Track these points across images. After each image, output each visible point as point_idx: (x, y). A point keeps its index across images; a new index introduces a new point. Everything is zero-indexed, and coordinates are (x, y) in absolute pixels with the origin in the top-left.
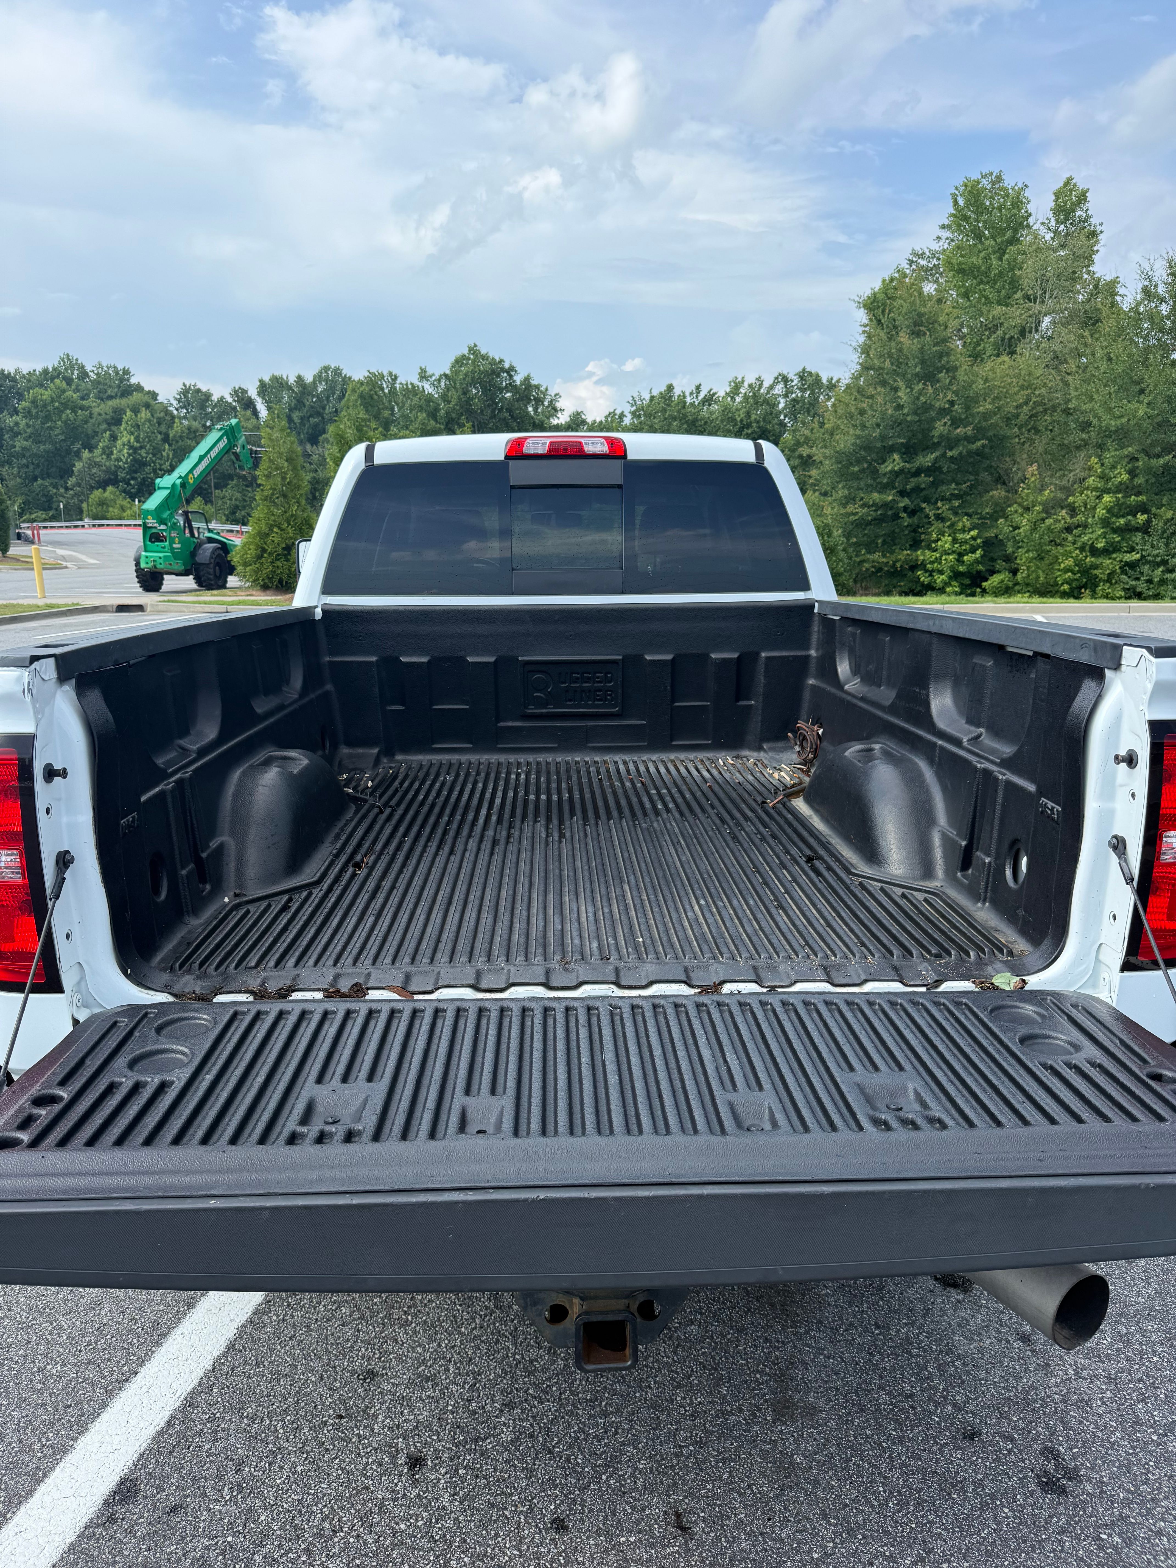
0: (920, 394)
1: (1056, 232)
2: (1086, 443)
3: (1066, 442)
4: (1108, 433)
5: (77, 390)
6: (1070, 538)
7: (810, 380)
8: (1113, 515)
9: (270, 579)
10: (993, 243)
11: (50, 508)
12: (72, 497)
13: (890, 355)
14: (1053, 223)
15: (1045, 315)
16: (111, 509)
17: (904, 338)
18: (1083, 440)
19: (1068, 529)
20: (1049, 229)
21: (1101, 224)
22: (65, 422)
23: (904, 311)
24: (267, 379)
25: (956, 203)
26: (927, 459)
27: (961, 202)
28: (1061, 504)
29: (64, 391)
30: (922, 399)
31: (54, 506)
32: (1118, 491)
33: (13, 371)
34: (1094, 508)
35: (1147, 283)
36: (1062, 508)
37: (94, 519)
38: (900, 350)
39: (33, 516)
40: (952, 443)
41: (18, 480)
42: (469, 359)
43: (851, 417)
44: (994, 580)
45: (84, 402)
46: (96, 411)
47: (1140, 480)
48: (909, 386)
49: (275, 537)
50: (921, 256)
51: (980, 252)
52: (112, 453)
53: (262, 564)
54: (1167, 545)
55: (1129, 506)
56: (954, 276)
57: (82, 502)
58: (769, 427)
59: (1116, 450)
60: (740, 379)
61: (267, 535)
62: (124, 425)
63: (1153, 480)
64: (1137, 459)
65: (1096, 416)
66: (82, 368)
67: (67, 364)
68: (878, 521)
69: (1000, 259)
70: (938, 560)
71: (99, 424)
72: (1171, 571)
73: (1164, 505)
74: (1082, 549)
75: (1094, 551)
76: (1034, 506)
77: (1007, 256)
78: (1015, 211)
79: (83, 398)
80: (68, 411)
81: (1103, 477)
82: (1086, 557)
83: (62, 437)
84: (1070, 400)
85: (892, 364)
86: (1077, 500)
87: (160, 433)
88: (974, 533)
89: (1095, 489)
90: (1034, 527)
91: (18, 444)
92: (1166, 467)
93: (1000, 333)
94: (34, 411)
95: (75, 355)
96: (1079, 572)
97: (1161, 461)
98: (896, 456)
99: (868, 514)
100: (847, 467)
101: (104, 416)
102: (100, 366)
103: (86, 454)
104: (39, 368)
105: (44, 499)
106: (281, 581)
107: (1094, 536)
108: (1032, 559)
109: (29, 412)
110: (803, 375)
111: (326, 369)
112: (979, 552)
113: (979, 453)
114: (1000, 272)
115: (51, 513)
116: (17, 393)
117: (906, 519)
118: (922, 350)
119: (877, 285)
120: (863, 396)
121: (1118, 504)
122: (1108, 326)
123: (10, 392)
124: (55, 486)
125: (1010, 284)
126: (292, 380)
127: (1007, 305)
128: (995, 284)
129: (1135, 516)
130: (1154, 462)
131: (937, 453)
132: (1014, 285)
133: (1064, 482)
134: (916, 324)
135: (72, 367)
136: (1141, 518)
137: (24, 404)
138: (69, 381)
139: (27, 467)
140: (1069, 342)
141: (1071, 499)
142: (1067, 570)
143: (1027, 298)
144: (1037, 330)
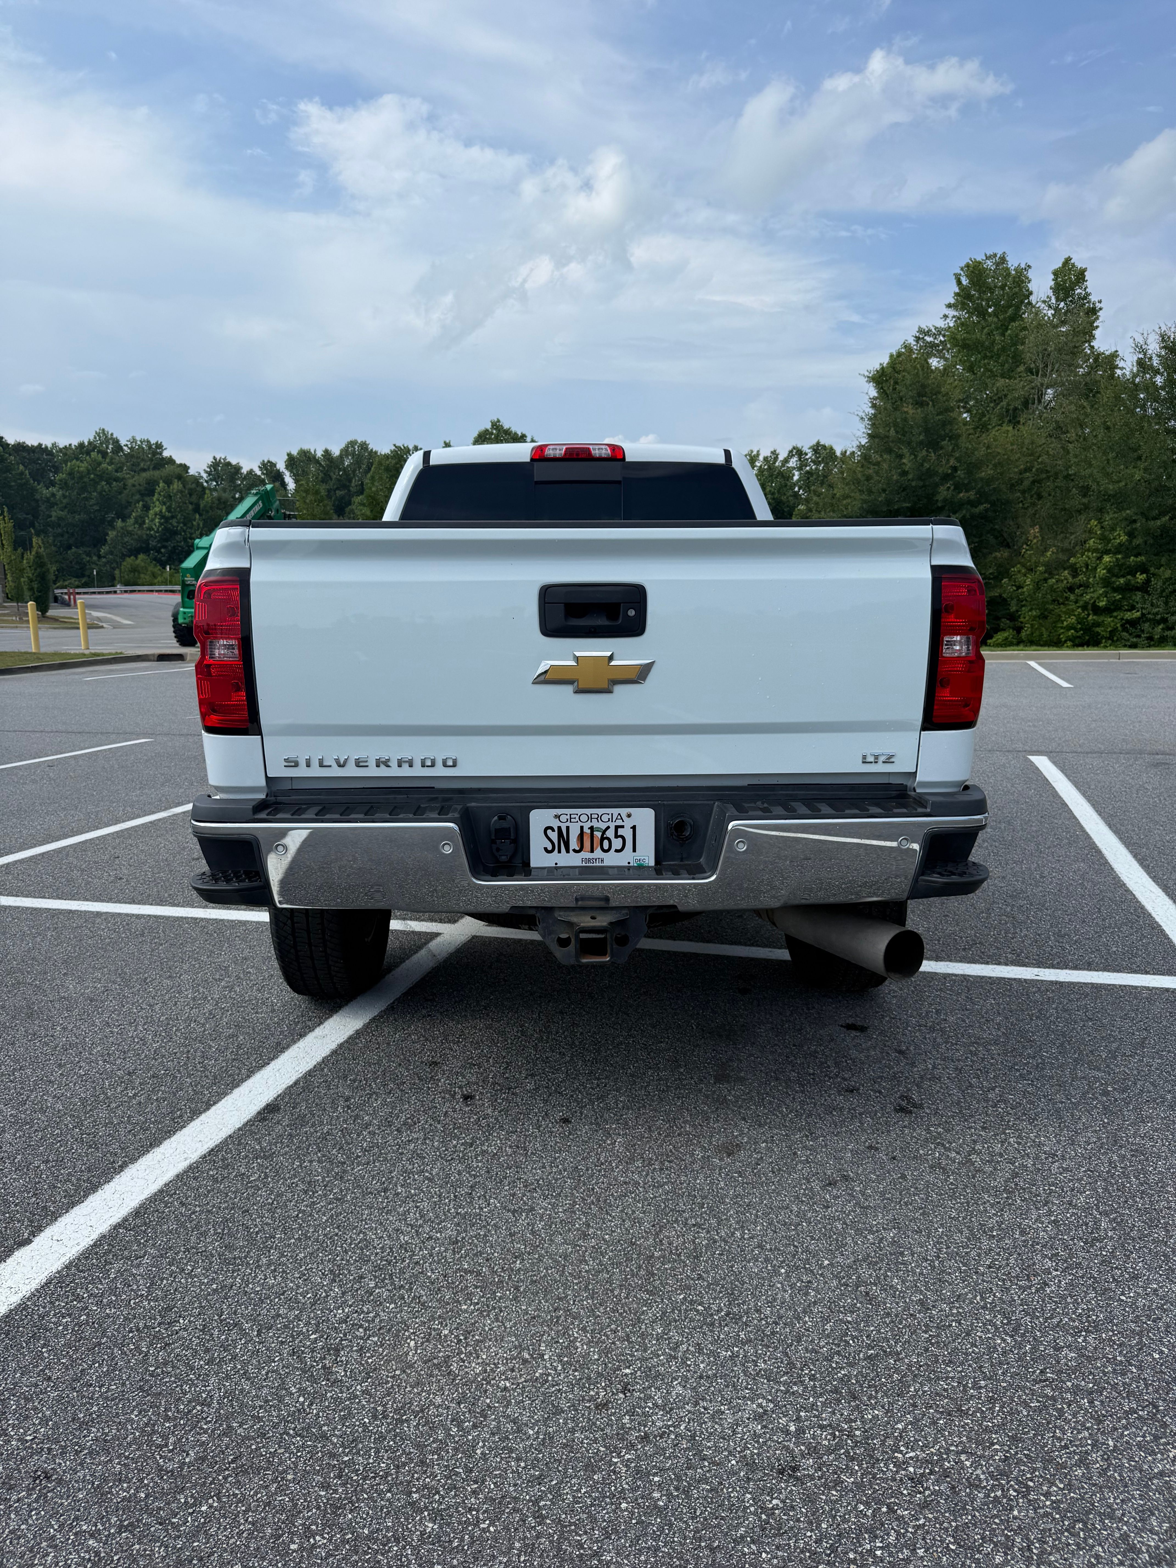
0: (924, 461)
1: (1057, 309)
2: (1086, 507)
3: (1067, 506)
4: (1108, 498)
5: (111, 463)
6: (1072, 597)
7: (824, 453)
8: (1114, 575)
10: (995, 319)
11: (83, 576)
12: (105, 564)
13: (896, 425)
14: (1053, 301)
15: (1047, 388)
16: (142, 576)
17: (909, 409)
18: (1084, 504)
19: (1071, 589)
20: (1050, 307)
21: (1100, 302)
22: (100, 493)
23: (908, 382)
24: (295, 452)
25: (959, 282)
27: (965, 281)
28: (1062, 565)
29: (100, 464)
30: (927, 465)
31: (87, 573)
32: (1118, 552)
33: (49, 446)
34: (1095, 569)
35: (1141, 356)
36: (1065, 569)
37: (126, 585)
38: (905, 420)
39: (66, 583)
41: (54, 548)
42: (492, 434)
43: (858, 483)
45: (118, 474)
46: (130, 482)
47: (1138, 541)
48: (913, 453)
50: (928, 333)
51: (983, 328)
52: (144, 522)
54: (1166, 603)
55: (1129, 567)
56: (959, 352)
57: (114, 569)
58: (784, 498)
59: (1115, 512)
60: (755, 453)
62: (156, 495)
63: (1151, 541)
64: (1135, 521)
65: (1094, 480)
66: (116, 442)
67: (103, 438)
69: (1003, 335)
71: (133, 495)
72: (1171, 629)
73: (1162, 565)
76: (1036, 567)
77: (1009, 332)
78: (1017, 290)
79: (117, 471)
80: (104, 483)
81: (1104, 539)
83: (96, 508)
84: (1070, 467)
85: (897, 432)
86: (1078, 560)
87: (191, 503)
89: (1096, 550)
90: (1037, 586)
91: (54, 514)
92: (1164, 528)
93: (1004, 403)
94: (70, 483)
95: (110, 429)
96: (1081, 629)
97: (1158, 523)
101: (138, 487)
102: (134, 440)
103: (119, 523)
104: (75, 442)
105: (77, 567)
108: (1035, 617)
109: (66, 483)
110: (818, 448)
111: (353, 443)
114: (1003, 347)
115: (84, 580)
116: (54, 466)
118: (925, 420)
119: (886, 360)
120: (870, 463)
121: (1119, 565)
122: (1106, 396)
123: (46, 465)
124: (88, 554)
125: (1013, 357)
126: (319, 454)
127: (1010, 378)
128: (999, 358)
129: (1134, 576)
130: (1151, 523)
132: (1017, 359)
133: (1066, 545)
134: (920, 395)
135: (107, 441)
136: (1141, 577)
137: (61, 476)
138: (104, 454)
139: (62, 536)
140: (1071, 412)
141: (1072, 560)
142: (1069, 628)
143: (1030, 371)
144: (1040, 402)
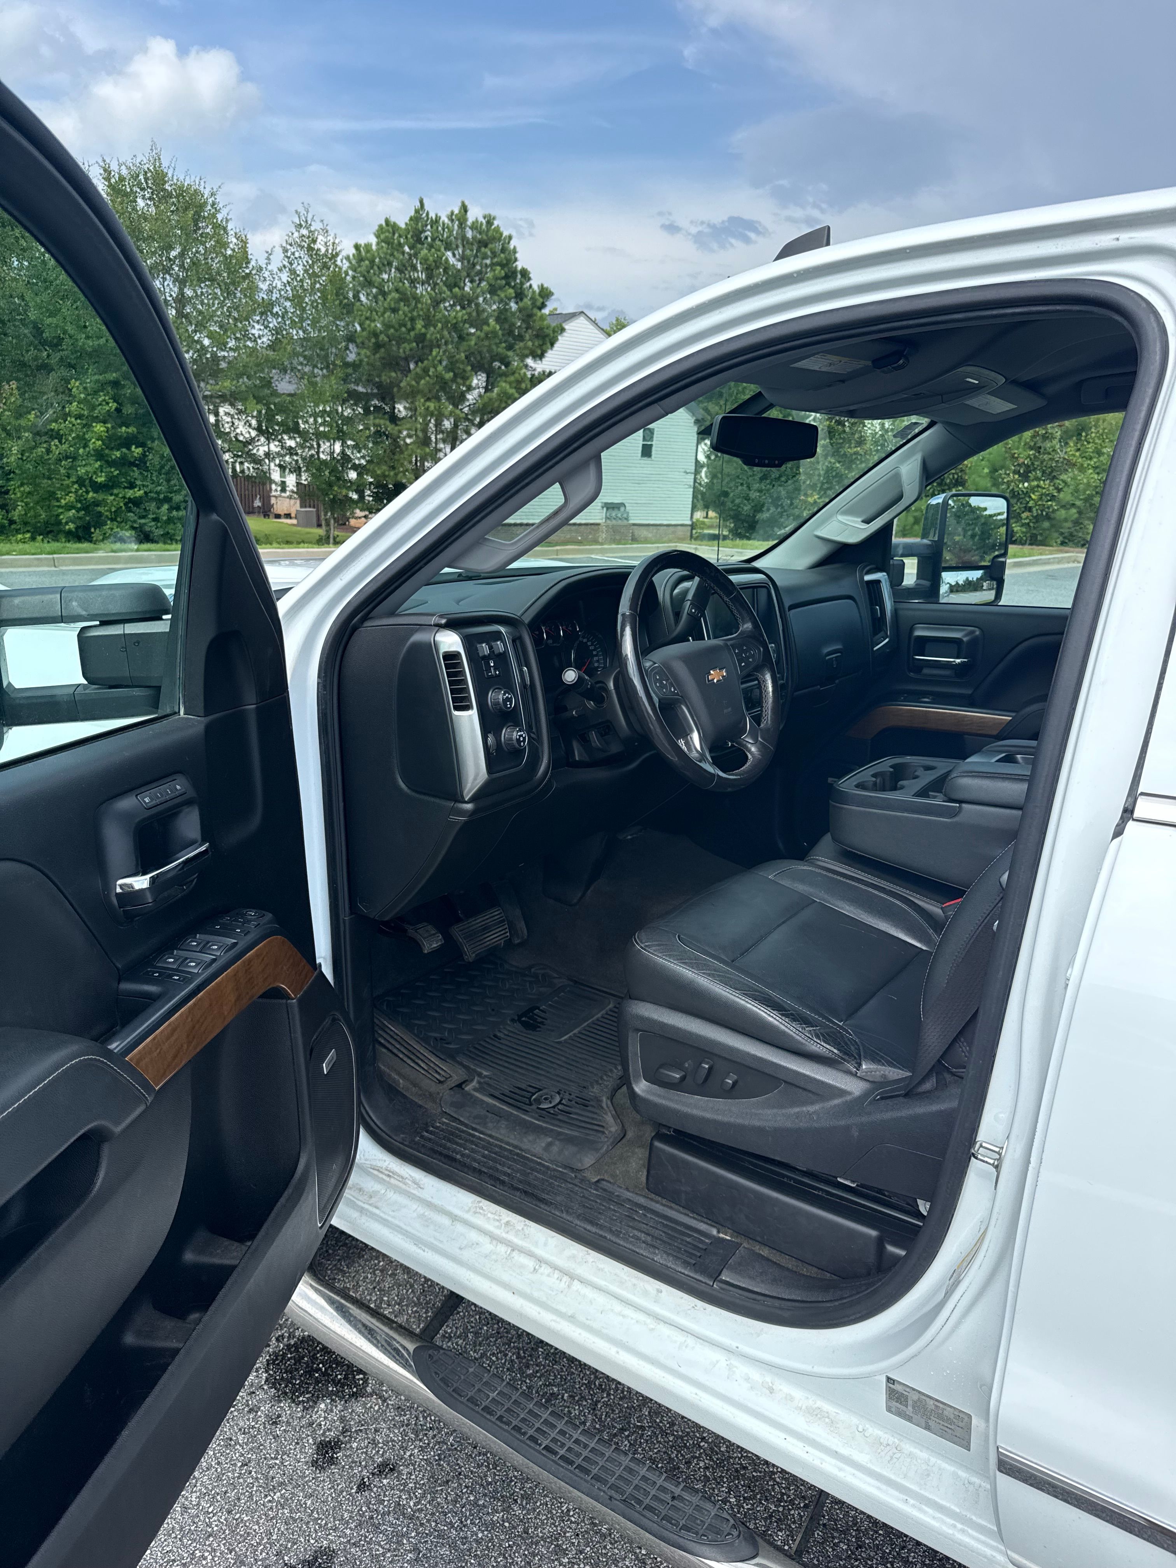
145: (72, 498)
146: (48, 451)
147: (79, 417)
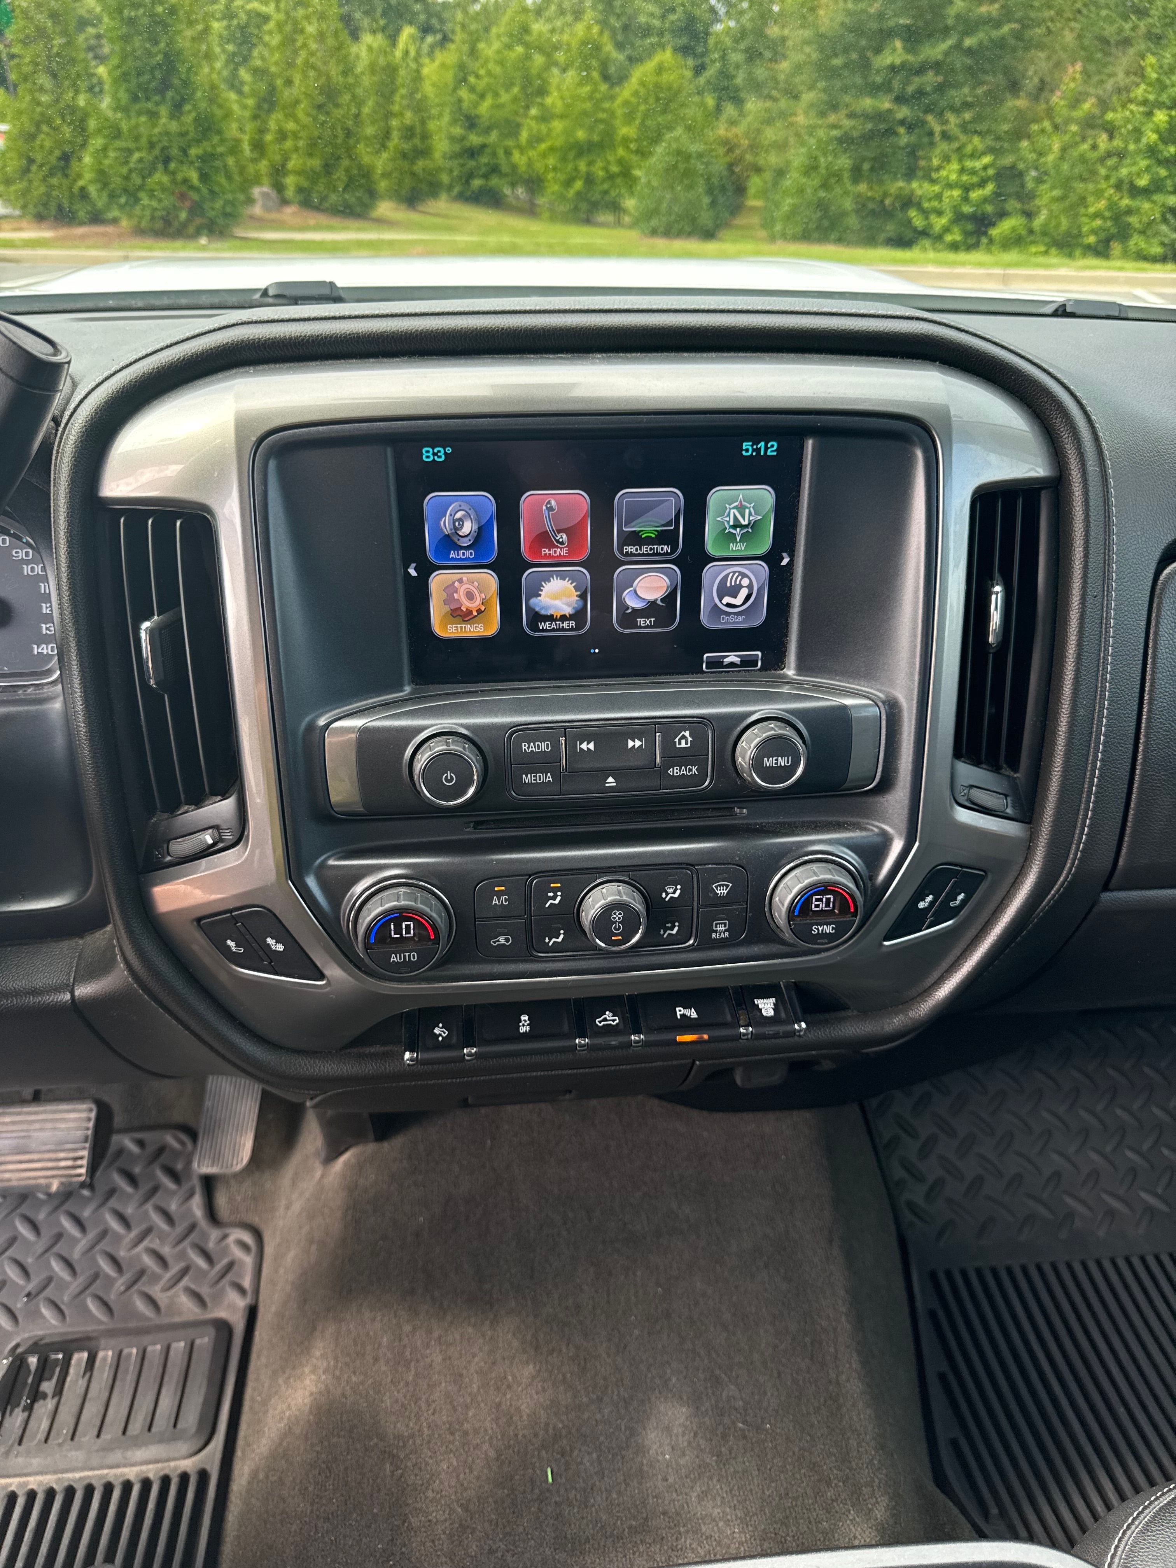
9: (45, 205)
26: (936, 50)
40: (969, 26)
44: (1005, 226)
49: (45, 140)
53: (30, 181)
61: (32, 137)
68: (867, 138)
70: (939, 197)
74: (1118, 186)
75: (1135, 191)
82: (1121, 198)
88: (987, 160)
98: (898, 44)
99: (854, 128)
100: (828, 58)
106: (60, 208)
107: (1134, 169)
112: (990, 188)
113: (1001, 44)
117: (904, 138)
131: (950, 42)
145: (1102, 204)
146: (1094, 147)
147: (1145, 103)
